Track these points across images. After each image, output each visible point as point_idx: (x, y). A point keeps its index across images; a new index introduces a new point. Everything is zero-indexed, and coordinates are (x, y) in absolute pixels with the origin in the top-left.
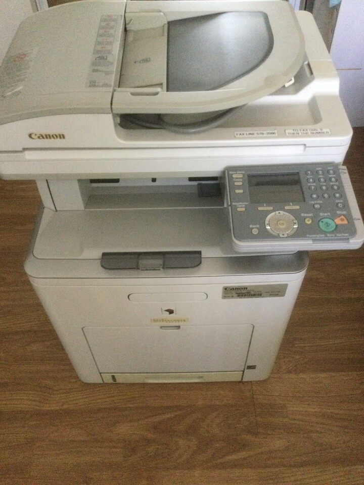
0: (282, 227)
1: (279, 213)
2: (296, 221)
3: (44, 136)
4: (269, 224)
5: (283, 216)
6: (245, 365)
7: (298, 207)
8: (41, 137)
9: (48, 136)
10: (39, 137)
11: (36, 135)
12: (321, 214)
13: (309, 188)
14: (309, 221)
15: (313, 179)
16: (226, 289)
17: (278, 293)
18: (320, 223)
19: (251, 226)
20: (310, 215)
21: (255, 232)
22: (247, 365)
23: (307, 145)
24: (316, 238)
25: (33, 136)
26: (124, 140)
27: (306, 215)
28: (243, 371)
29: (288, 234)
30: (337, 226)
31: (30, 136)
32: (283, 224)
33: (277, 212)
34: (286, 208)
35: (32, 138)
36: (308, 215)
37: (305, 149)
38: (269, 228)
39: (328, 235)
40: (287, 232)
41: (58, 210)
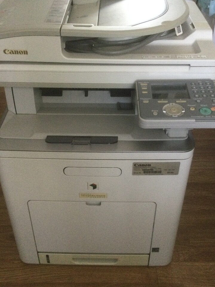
0: (174, 111)
1: (172, 104)
2: (184, 109)
3: (14, 52)
4: (165, 110)
5: (174, 106)
6: (151, 247)
7: (185, 102)
8: (12, 52)
9: (16, 52)
10: (10, 53)
11: (8, 51)
12: (201, 105)
13: (193, 92)
14: (192, 109)
15: (196, 87)
16: (135, 165)
17: (173, 171)
18: (201, 110)
19: (152, 111)
20: (194, 106)
21: (155, 114)
22: (152, 247)
23: (191, 65)
24: (197, 118)
25: (6, 51)
26: (67, 57)
27: (190, 106)
28: (149, 254)
29: (178, 116)
30: (212, 112)
31: (4, 51)
32: (175, 110)
33: (171, 104)
34: (177, 102)
35: (6, 53)
36: (192, 106)
37: (190, 68)
38: (165, 112)
39: (206, 116)
40: (178, 115)
41: (17, 113)
